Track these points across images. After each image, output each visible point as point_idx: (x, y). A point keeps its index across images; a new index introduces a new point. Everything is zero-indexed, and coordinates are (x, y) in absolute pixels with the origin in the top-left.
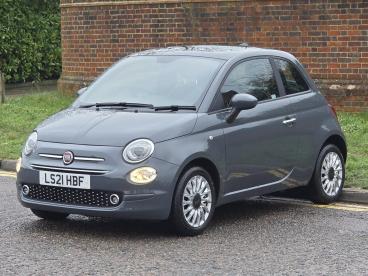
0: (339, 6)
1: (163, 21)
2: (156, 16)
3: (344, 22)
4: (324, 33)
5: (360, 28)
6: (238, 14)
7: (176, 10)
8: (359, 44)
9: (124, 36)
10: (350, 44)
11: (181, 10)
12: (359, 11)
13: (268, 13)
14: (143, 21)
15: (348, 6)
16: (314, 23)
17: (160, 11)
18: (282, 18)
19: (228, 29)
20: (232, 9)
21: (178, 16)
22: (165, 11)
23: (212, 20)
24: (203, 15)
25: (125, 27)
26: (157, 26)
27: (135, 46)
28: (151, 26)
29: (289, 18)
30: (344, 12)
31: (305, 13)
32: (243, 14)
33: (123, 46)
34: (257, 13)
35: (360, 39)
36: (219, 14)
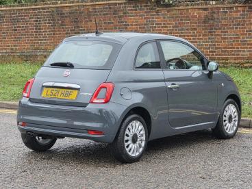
0: (134, 7)
1: (40, 18)
2: (37, 15)
3: (137, 16)
4: (126, 22)
5: (145, 18)
6: (80, 13)
7: (47, 12)
8: (144, 28)
9: (20, 27)
10: (140, 28)
11: (50, 12)
12: (144, 9)
13: (95, 12)
14: (30, 18)
15: (138, 6)
16: (121, 16)
17: (38, 12)
18: (104, 14)
19: (75, 22)
20: (76, 10)
21: (48, 15)
22: (41, 12)
23: (66, 17)
24: (61, 14)
25: (20, 22)
26: (37, 21)
27: (26, 32)
28: (34, 21)
29: (107, 14)
30: (136, 10)
31: (115, 11)
32: (83, 12)
33: (20, 33)
34: (90, 12)
35: (145, 25)
36: (70, 13)
